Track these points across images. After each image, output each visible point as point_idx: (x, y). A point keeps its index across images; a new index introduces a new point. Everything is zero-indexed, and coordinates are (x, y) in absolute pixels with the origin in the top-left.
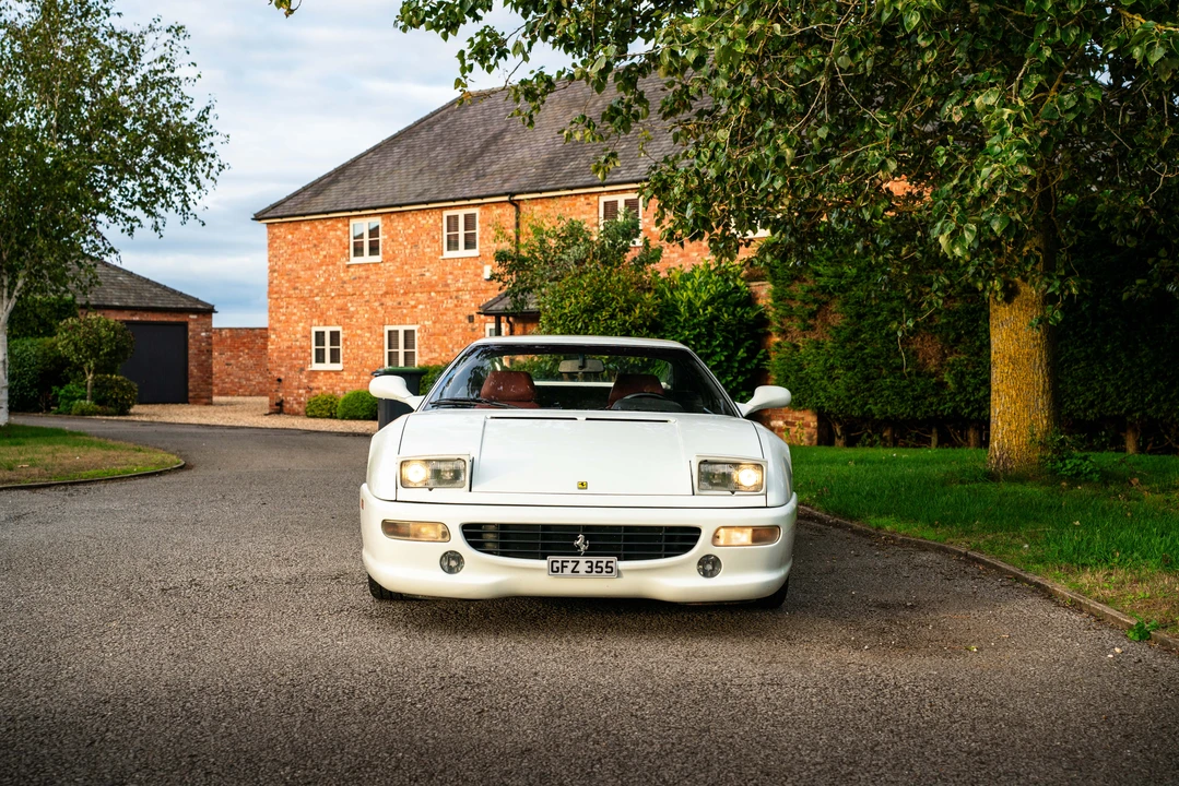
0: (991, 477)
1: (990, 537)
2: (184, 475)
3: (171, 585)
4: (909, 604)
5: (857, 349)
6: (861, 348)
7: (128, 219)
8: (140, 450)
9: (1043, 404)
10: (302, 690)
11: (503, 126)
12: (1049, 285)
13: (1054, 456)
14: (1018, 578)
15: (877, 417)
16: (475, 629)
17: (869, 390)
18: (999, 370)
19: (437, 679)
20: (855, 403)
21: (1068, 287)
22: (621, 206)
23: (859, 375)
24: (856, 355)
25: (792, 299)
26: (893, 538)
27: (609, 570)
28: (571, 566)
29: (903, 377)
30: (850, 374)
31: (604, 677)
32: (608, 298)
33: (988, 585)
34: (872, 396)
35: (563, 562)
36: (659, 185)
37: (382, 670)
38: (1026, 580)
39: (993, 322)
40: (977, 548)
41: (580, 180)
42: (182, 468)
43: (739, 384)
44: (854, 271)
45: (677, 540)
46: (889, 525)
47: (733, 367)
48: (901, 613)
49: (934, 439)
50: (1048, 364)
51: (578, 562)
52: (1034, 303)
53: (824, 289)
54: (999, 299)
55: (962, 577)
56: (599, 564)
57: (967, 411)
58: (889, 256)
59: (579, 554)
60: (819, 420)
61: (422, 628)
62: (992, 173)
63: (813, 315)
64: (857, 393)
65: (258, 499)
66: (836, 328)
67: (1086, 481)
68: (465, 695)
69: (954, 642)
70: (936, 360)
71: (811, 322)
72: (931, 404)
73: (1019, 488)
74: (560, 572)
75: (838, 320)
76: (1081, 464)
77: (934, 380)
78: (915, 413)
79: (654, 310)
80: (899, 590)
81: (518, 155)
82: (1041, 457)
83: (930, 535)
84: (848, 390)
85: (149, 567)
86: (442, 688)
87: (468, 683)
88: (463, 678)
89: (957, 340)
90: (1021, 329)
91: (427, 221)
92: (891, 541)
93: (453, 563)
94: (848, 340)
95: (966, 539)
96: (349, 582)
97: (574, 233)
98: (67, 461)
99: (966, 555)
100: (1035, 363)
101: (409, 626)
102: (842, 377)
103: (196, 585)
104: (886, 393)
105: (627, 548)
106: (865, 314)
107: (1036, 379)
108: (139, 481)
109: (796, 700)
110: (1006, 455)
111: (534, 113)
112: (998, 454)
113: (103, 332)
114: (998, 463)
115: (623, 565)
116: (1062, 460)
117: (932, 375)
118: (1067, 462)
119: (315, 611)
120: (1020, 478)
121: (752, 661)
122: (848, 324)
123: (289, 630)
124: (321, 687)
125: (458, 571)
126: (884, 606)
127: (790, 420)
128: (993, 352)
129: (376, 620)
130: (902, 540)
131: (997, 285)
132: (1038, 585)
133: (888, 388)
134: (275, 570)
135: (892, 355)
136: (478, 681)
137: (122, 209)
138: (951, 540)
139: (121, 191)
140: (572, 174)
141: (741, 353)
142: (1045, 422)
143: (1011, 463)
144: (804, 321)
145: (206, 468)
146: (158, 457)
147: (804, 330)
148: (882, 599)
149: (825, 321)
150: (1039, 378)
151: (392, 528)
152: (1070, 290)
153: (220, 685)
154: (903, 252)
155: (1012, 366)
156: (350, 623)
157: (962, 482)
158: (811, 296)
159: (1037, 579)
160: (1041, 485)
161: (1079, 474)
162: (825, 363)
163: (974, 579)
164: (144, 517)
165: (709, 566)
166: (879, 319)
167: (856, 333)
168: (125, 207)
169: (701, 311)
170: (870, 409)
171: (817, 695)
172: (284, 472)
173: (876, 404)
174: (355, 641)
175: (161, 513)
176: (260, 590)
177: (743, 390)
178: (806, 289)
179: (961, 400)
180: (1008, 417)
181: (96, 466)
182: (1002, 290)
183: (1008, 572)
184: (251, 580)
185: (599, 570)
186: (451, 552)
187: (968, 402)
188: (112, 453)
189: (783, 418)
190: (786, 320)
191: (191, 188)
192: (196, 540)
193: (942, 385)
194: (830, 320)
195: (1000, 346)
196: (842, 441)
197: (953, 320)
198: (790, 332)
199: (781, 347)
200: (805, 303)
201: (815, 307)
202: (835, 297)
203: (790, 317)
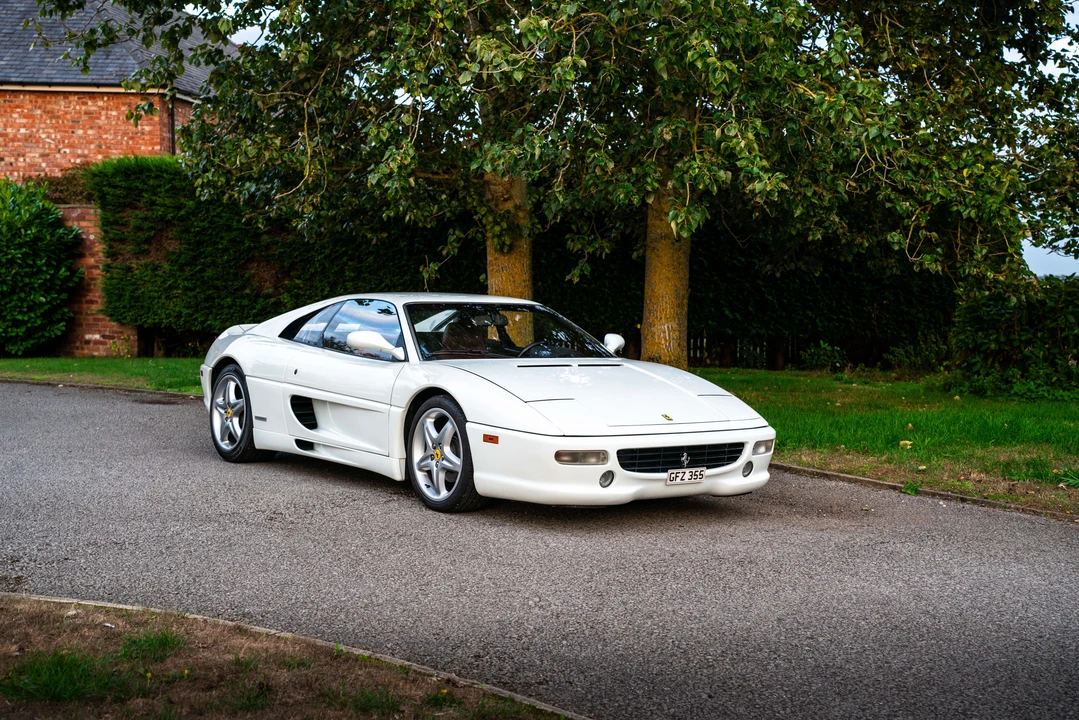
5: (196, 272)
6: (202, 271)
17: (209, 308)
20: (196, 319)
23: (200, 295)
24: (196, 277)
25: (125, 225)
27: (701, 476)
28: (680, 475)
29: (243, 298)
30: (191, 294)
34: (211, 313)
35: (676, 473)
43: (62, 300)
44: (192, 203)
51: (684, 473)
53: (162, 219)
56: (696, 473)
59: (683, 467)
60: (139, 335)
63: (148, 241)
64: (196, 311)
66: (173, 252)
70: (271, 283)
71: (145, 247)
74: (674, 481)
75: (175, 246)
77: (273, 300)
84: (189, 307)
89: (293, 266)
94: (187, 264)
102: (181, 296)
104: (226, 311)
105: (709, 460)
106: (204, 242)
115: (709, 472)
117: (268, 296)
122: (186, 249)
125: (609, 485)
127: (107, 334)
133: (229, 307)
135: (232, 278)
141: (64, 272)
144: (137, 245)
147: (137, 253)
158: (147, 224)
162: (164, 282)
166: (219, 246)
167: (195, 259)
169: (23, 231)
170: (209, 326)
177: (65, 306)
178: (140, 216)
185: (696, 477)
186: (608, 472)
189: (99, 332)
190: (117, 243)
193: (278, 304)
194: (166, 245)
196: (162, 352)
197: (289, 250)
198: (121, 254)
199: (111, 268)
200: (139, 229)
201: (152, 233)
202: (175, 225)
203: (123, 241)
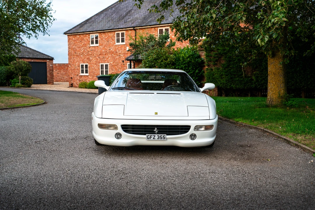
0: (267, 106)
1: (270, 124)
2: (45, 105)
3: (38, 140)
4: (249, 145)
5: (229, 70)
7: (29, 34)
8: (32, 98)
9: (282, 86)
10: (74, 176)
11: (132, 8)
12: (286, 52)
13: (285, 100)
14: (279, 137)
15: (234, 88)
16: (125, 154)
17: (232, 81)
18: (270, 76)
19: (114, 172)
20: (228, 85)
21: (291, 53)
22: (164, 30)
23: (229, 77)
24: (228, 72)
25: (211, 56)
26: (242, 124)
27: (164, 138)
28: (153, 137)
29: (241, 78)
30: (227, 77)
31: (163, 170)
32: (161, 56)
33: (271, 139)
34: (233, 83)
35: (150, 136)
36: (176, 25)
37: (98, 169)
38: (281, 138)
39: (269, 63)
40: (266, 128)
41: (153, 23)
42: (44, 103)
43: (196, 79)
44: (228, 48)
45: (184, 129)
46: (240, 121)
47: (195, 75)
48: (247, 148)
49: (249, 95)
50: (284, 75)
51: (155, 136)
52: (281, 58)
53: (220, 53)
54: (271, 57)
55: (263, 137)
56: (161, 136)
57: (259, 87)
58: (240, 45)
59: (155, 134)
60: (218, 89)
61: (110, 154)
62: (275, 20)
63: (217, 61)
64: (229, 82)
65: (65, 113)
66: (223, 64)
67: (294, 107)
68: (123, 177)
69: (263, 158)
70: (250, 73)
71: (216, 63)
72: (249, 85)
73: (275, 109)
74: (150, 139)
75: (224, 62)
76: (292, 102)
77: (250, 78)
78: (244, 87)
79: (173, 59)
80: (245, 141)
81: (136, 16)
82: (281, 101)
83: (252, 124)
84: (226, 81)
85: (32, 134)
86: (116, 175)
87: (123, 173)
88: (122, 171)
89: (256, 67)
90: (277, 65)
91: (111, 35)
92: (241, 125)
93: (119, 136)
94: (226, 68)
95: (263, 125)
96: (89, 139)
97: (151, 38)
98: (12, 102)
99: (263, 130)
100: (280, 75)
101: (106, 153)
102: (225, 78)
103: (45, 140)
104: (237, 82)
105: (169, 132)
106: (231, 60)
107: (280, 79)
108: (32, 107)
109: (220, 178)
110: (272, 100)
111: (141, 5)
112: (269, 100)
113: (23, 65)
114: (269, 102)
115: (168, 136)
116: (287, 101)
117: (249, 77)
118: (289, 102)
119: (79, 149)
120: (276, 107)
121: (206, 165)
122: (226, 63)
123: (71, 155)
124: (80, 174)
125: (120, 138)
126: (242, 146)
128: (269, 71)
129: (97, 152)
130: (244, 125)
131: (270, 53)
132: (285, 139)
133: (237, 81)
134: (68, 135)
135: (238, 71)
136: (126, 172)
137: (27, 31)
138: (259, 125)
139: (26, 26)
140: (151, 22)
141: (197, 71)
142: (283, 91)
143: (273, 102)
144: (214, 62)
145: (51, 103)
146: (37, 100)
147: (214, 65)
148: (241, 144)
149: (220, 62)
150: (281, 79)
151: (101, 126)
152: (292, 54)
153: (50, 174)
154: (244, 43)
155: (274, 75)
156: (89, 153)
157: (259, 107)
158: (216, 56)
159: (284, 137)
160: (282, 108)
161: (292, 105)
162: (220, 74)
163: (266, 137)
164: (32, 118)
165: (193, 137)
166: (235, 62)
167: (229, 66)
168: (27, 30)
169: (186, 60)
170: (232, 86)
171: (226, 176)
172: (72, 104)
173: (234, 85)
174: (90, 159)
175: (37, 117)
176: (63, 142)
177: (197, 81)
178: (215, 53)
179: (257, 84)
180: (272, 89)
181: (20, 103)
182: (272, 54)
183: (276, 135)
184: (61, 139)
185: (161, 138)
186: (118, 133)
187: (259, 84)
188: (25, 99)
191: (45, 25)
192: (46, 126)
193: (252, 80)
194: (221, 62)
195: (271, 70)
196: (224, 95)
197: (255, 62)
198: (210, 65)
199: (208, 69)
200: (215, 57)
201: (217, 59)
202: (223, 56)
203: (210, 61)
